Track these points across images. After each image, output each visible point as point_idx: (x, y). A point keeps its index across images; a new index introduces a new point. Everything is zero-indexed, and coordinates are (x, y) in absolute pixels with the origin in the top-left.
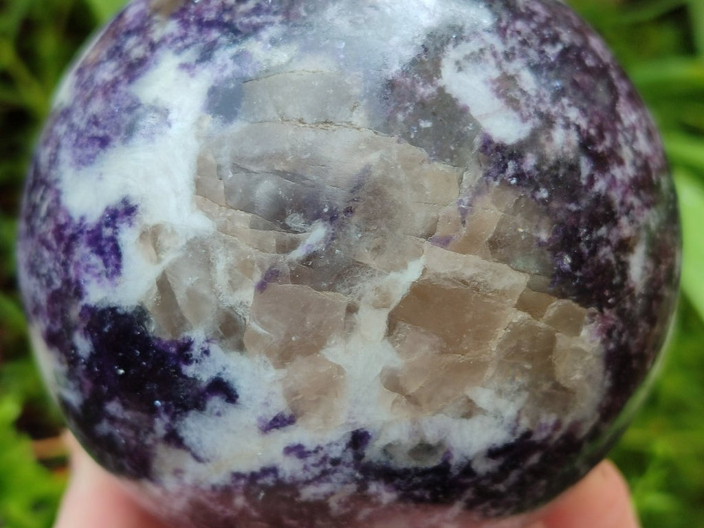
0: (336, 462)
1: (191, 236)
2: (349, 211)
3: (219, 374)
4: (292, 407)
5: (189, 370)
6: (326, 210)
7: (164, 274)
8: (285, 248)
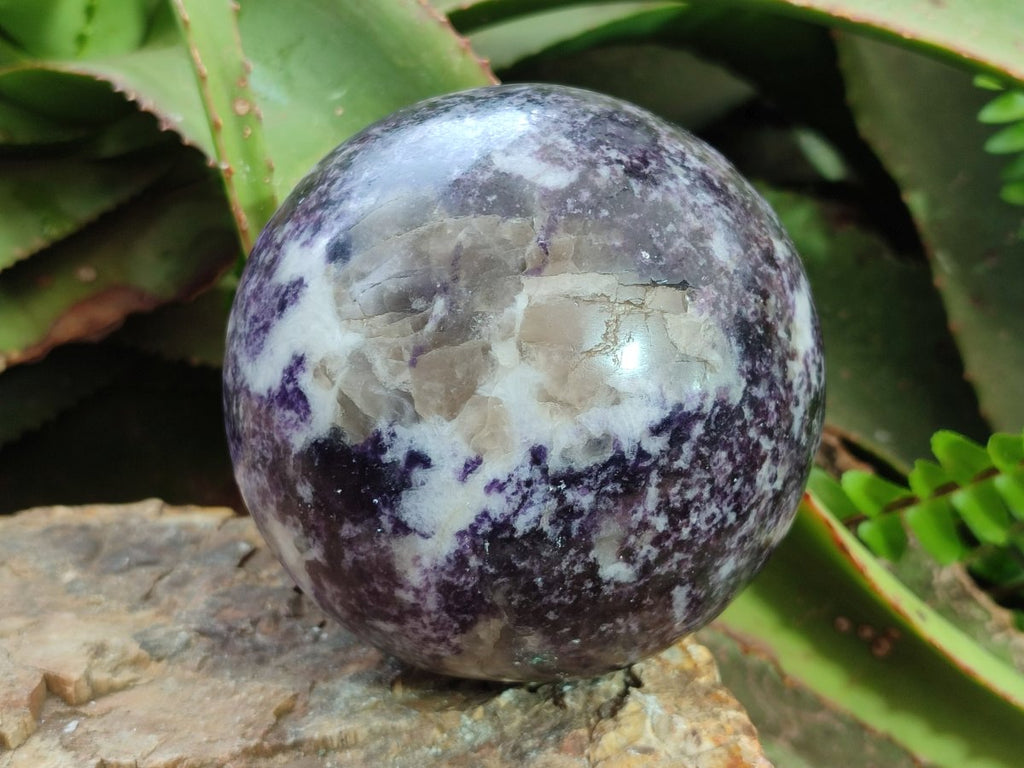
0: (529, 483)
1: (349, 352)
2: (456, 279)
3: (410, 448)
4: (474, 449)
5: (387, 457)
6: (438, 286)
7: (341, 392)
8: (419, 326)
